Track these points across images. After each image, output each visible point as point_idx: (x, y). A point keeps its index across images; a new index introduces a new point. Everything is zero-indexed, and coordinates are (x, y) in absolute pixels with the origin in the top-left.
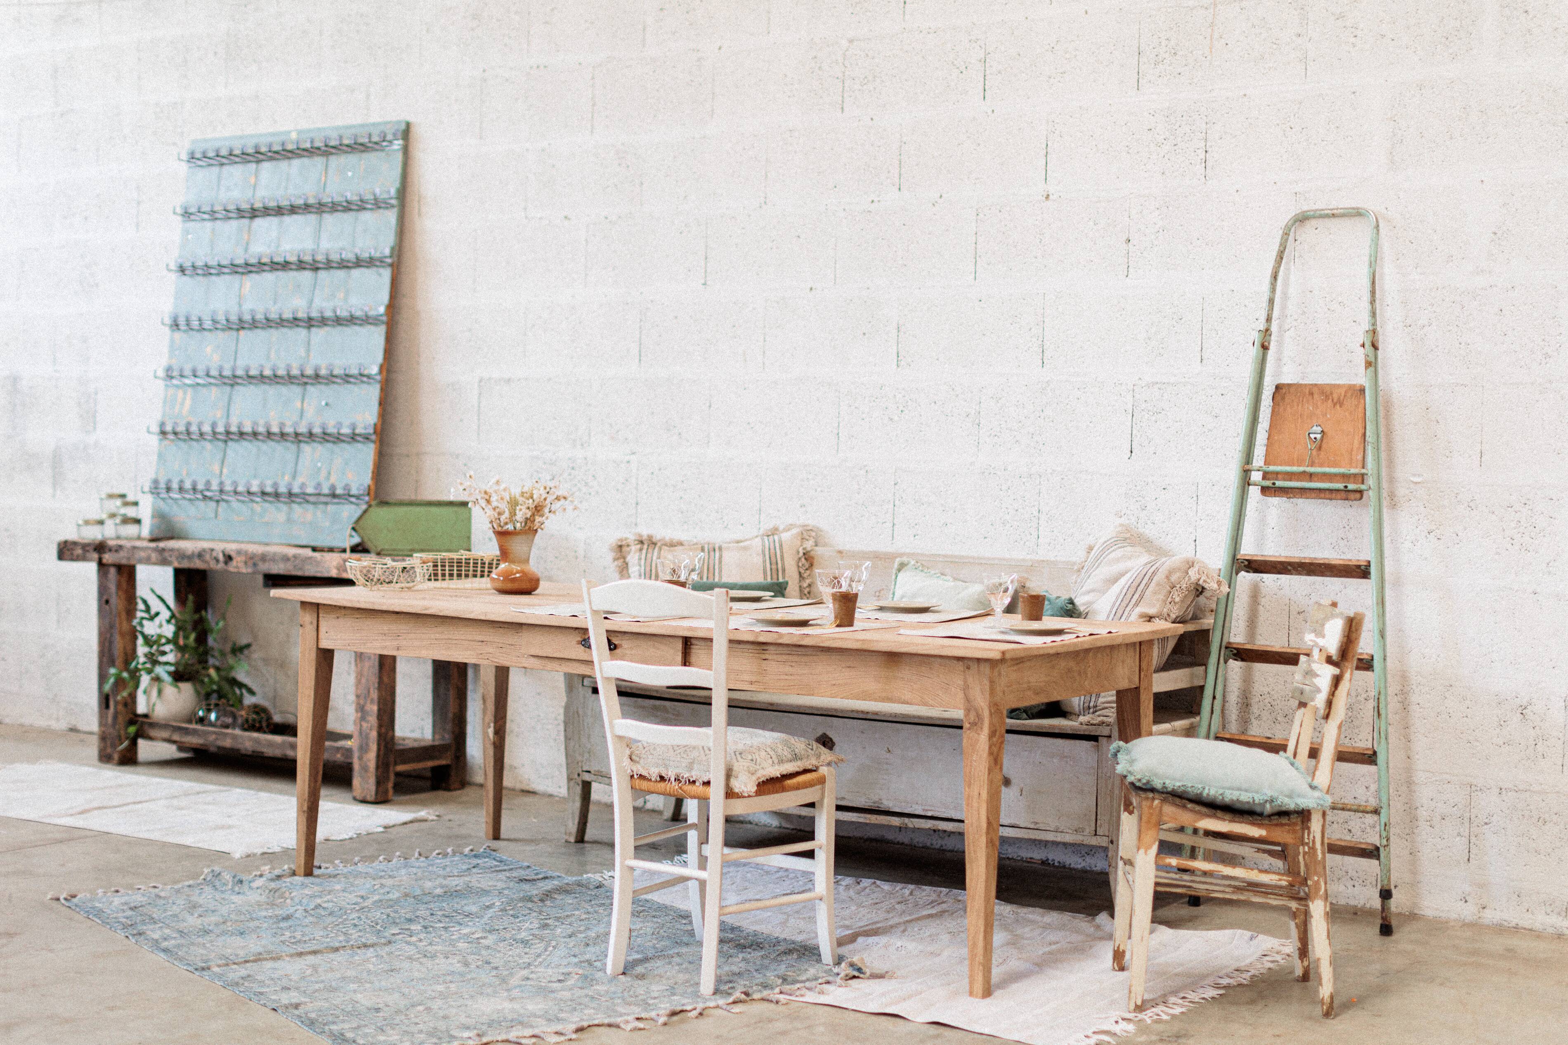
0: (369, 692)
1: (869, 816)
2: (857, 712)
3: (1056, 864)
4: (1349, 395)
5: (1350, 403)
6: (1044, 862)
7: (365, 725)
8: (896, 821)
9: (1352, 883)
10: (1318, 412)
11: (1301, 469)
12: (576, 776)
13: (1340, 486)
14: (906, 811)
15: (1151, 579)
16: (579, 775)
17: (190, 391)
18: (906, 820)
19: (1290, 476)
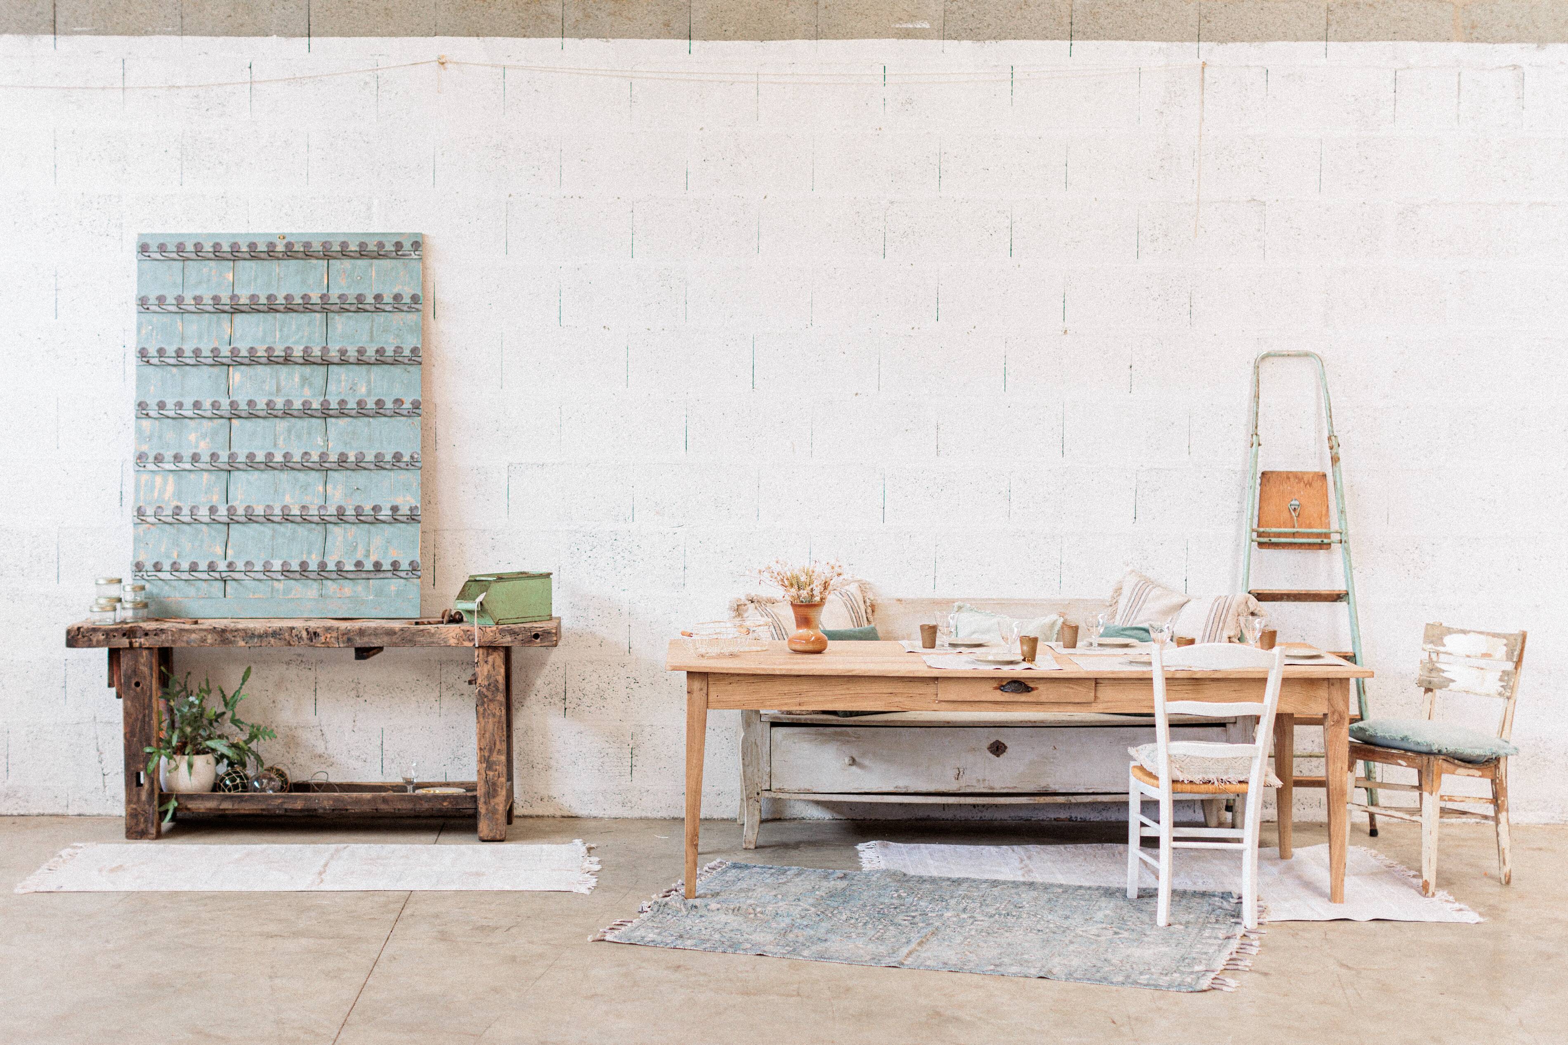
0: (495, 744)
1: (1037, 798)
2: (1026, 722)
3: (1079, 820)
4: (1316, 478)
5: (1317, 484)
6: (1070, 819)
7: (491, 774)
8: (1061, 799)
9: (1303, 807)
10: (1295, 489)
11: (1295, 530)
12: (756, 795)
13: (1319, 541)
14: (1070, 791)
15: (1228, 611)
16: (758, 794)
17: (171, 478)
18: (1070, 798)
19: (1279, 535)
